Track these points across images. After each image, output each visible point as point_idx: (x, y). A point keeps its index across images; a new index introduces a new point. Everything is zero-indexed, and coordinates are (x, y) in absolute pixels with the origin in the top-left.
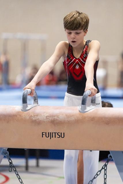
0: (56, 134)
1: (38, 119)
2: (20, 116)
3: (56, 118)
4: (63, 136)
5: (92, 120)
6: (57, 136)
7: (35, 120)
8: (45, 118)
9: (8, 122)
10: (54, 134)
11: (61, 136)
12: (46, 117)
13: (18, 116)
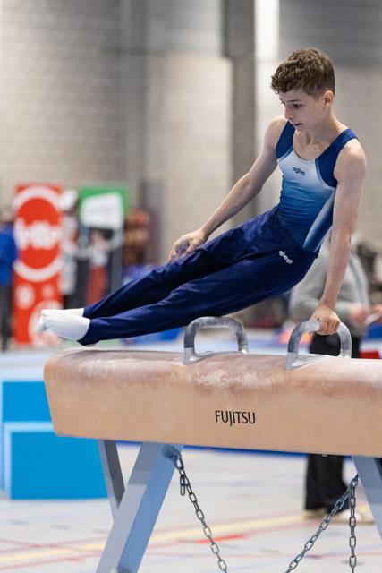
0: (240, 415)
1: (207, 382)
2: (176, 374)
3: (238, 379)
4: (252, 421)
5: (302, 387)
6: (242, 420)
7: (202, 384)
8: (219, 380)
9: (155, 388)
10: (236, 415)
11: (250, 419)
12: (222, 377)
13: (173, 375)
